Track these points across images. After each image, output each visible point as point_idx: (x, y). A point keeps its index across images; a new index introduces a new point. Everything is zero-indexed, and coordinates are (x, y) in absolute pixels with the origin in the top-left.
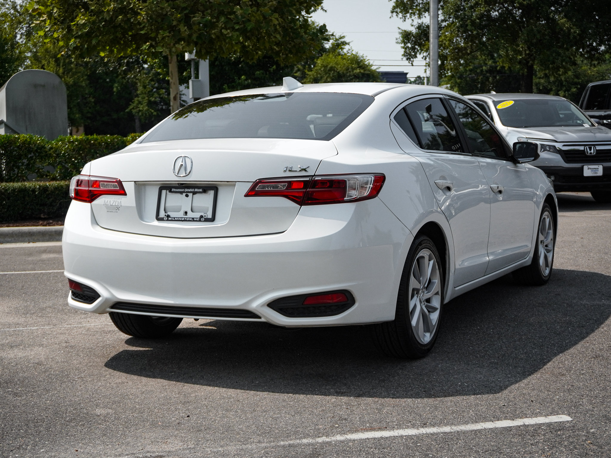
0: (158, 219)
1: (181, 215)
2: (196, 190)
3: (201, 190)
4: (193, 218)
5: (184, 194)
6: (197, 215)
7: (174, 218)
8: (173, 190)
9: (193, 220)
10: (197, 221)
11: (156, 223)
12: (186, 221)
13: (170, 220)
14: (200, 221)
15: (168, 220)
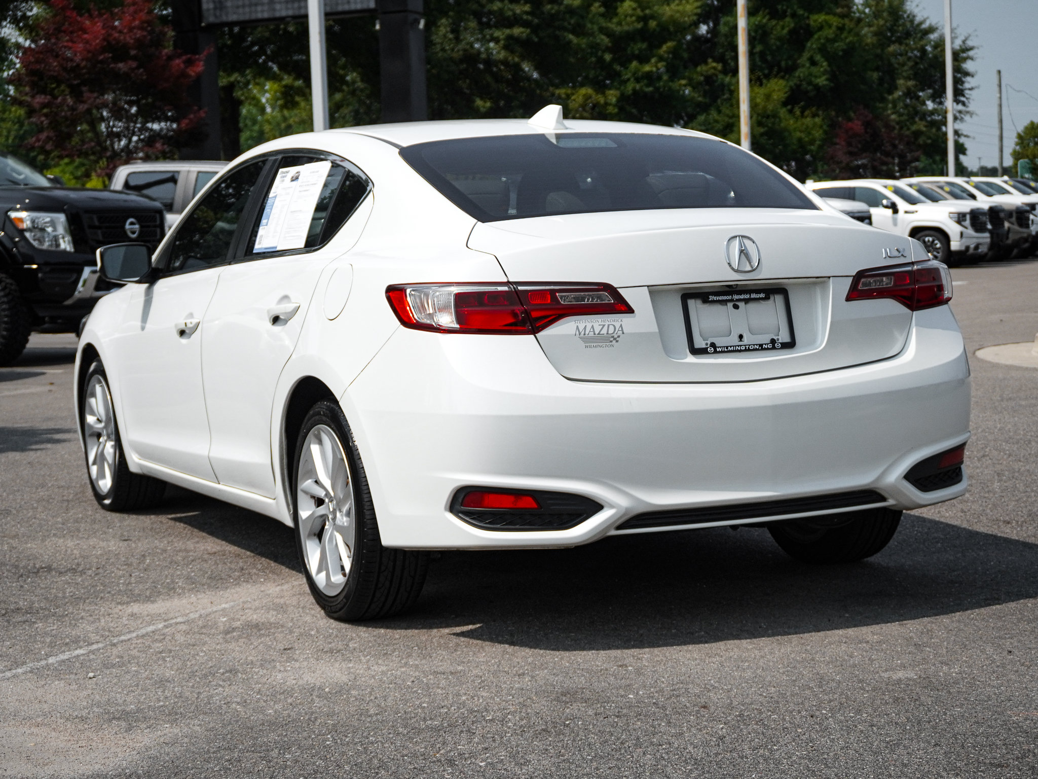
0: (695, 351)
1: (733, 340)
2: (753, 296)
3: (762, 295)
4: (761, 345)
5: (730, 305)
6: (765, 339)
7: (727, 348)
8: (711, 298)
9: (761, 348)
10: (768, 349)
11: (691, 359)
12: (749, 350)
13: (719, 352)
14: (774, 348)
15: (715, 352)
